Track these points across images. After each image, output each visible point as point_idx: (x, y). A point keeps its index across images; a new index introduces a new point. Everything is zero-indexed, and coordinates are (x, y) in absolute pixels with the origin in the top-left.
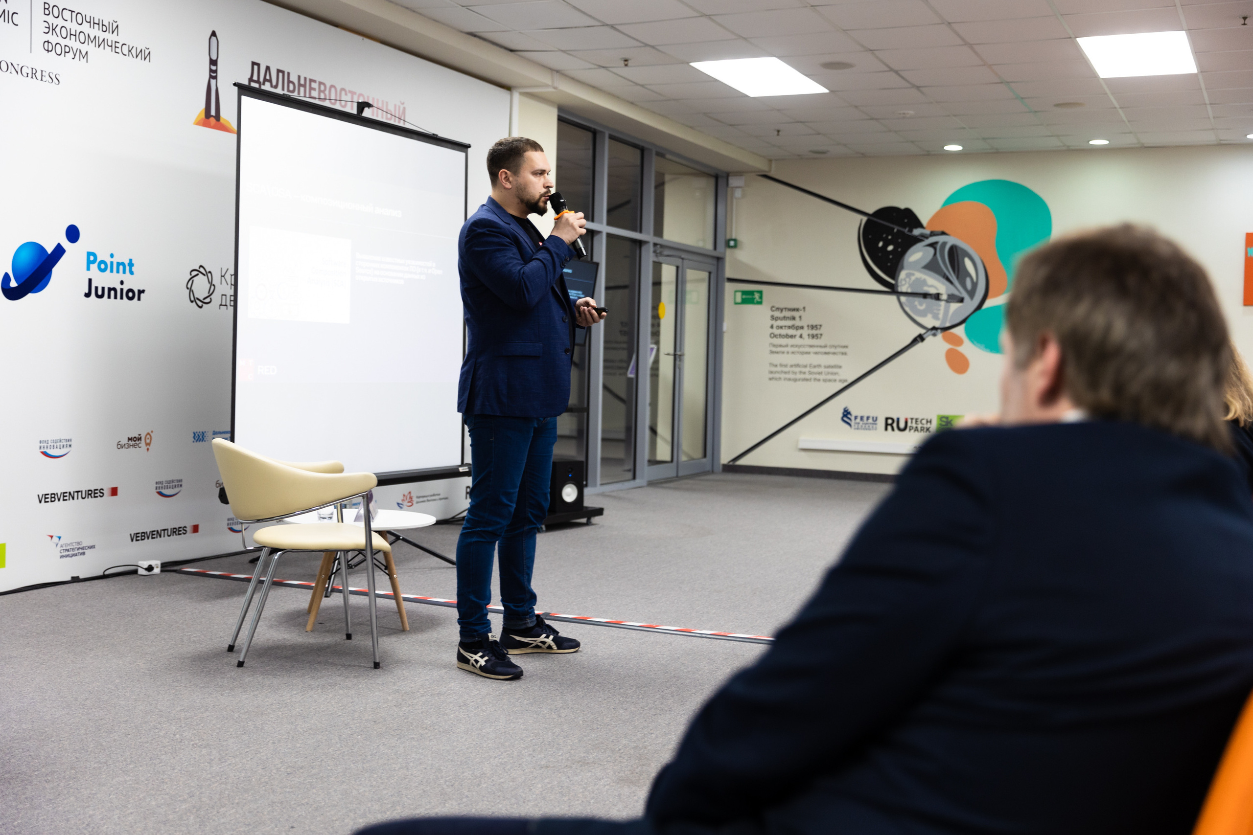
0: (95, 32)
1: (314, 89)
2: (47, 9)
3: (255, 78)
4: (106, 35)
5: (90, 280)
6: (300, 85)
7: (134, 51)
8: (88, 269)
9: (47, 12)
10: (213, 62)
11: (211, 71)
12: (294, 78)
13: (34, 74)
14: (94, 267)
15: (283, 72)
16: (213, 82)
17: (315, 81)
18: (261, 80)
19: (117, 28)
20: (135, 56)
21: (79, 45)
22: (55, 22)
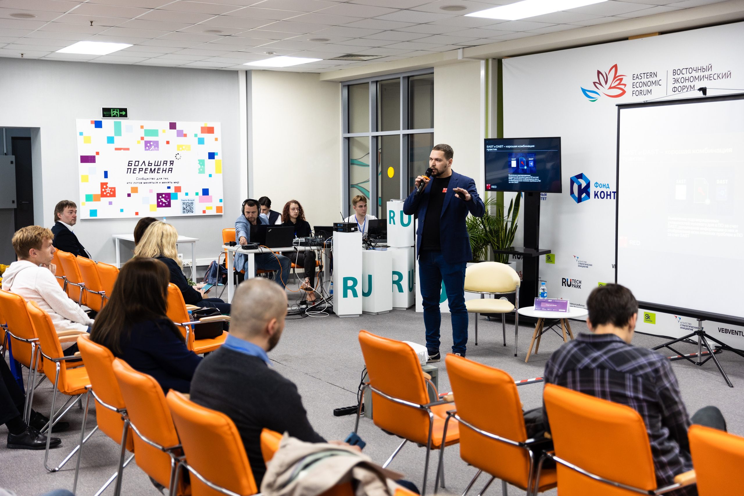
0: (700, 74)
2: (675, 72)
4: (705, 73)
7: (721, 76)
9: (675, 74)
19: (710, 68)
20: (721, 78)
21: (690, 83)
22: (679, 76)
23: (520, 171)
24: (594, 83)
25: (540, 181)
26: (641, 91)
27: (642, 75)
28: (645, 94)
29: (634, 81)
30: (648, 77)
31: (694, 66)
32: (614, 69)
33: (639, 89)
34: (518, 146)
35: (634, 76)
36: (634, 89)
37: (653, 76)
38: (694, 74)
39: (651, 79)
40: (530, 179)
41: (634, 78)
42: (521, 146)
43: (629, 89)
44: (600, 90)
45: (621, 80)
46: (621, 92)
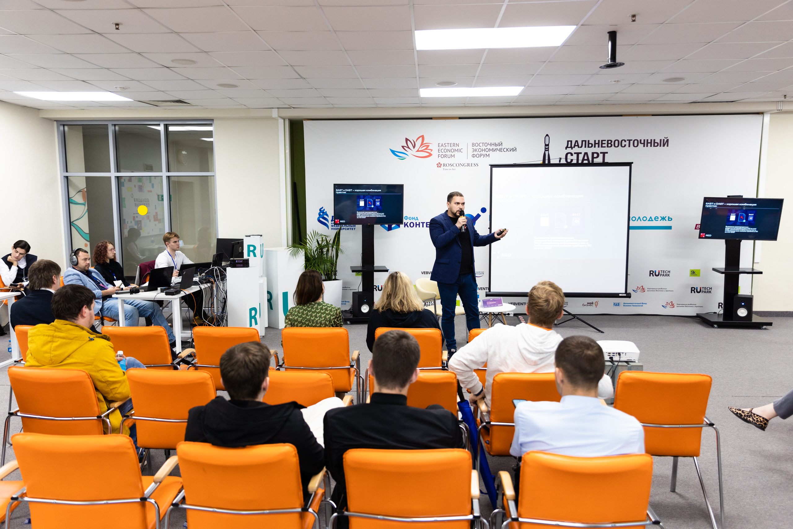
0: (493, 147)
2: (473, 145)
3: (569, 146)
4: (497, 147)
6: (595, 144)
10: (547, 145)
11: (545, 148)
12: (592, 142)
13: (468, 165)
15: (585, 141)
16: (547, 152)
17: (605, 141)
18: (573, 146)
19: (501, 144)
20: (509, 151)
21: (486, 153)
22: (476, 148)
23: (367, 209)
24: (403, 147)
25: (385, 216)
26: (446, 155)
27: (447, 145)
28: (449, 157)
29: (439, 148)
30: (451, 146)
31: (490, 142)
32: (421, 139)
33: (444, 154)
35: (439, 144)
36: (439, 153)
37: (455, 145)
38: (489, 147)
39: (454, 148)
41: (439, 146)
43: (435, 153)
44: (409, 152)
45: (428, 146)
46: (428, 154)
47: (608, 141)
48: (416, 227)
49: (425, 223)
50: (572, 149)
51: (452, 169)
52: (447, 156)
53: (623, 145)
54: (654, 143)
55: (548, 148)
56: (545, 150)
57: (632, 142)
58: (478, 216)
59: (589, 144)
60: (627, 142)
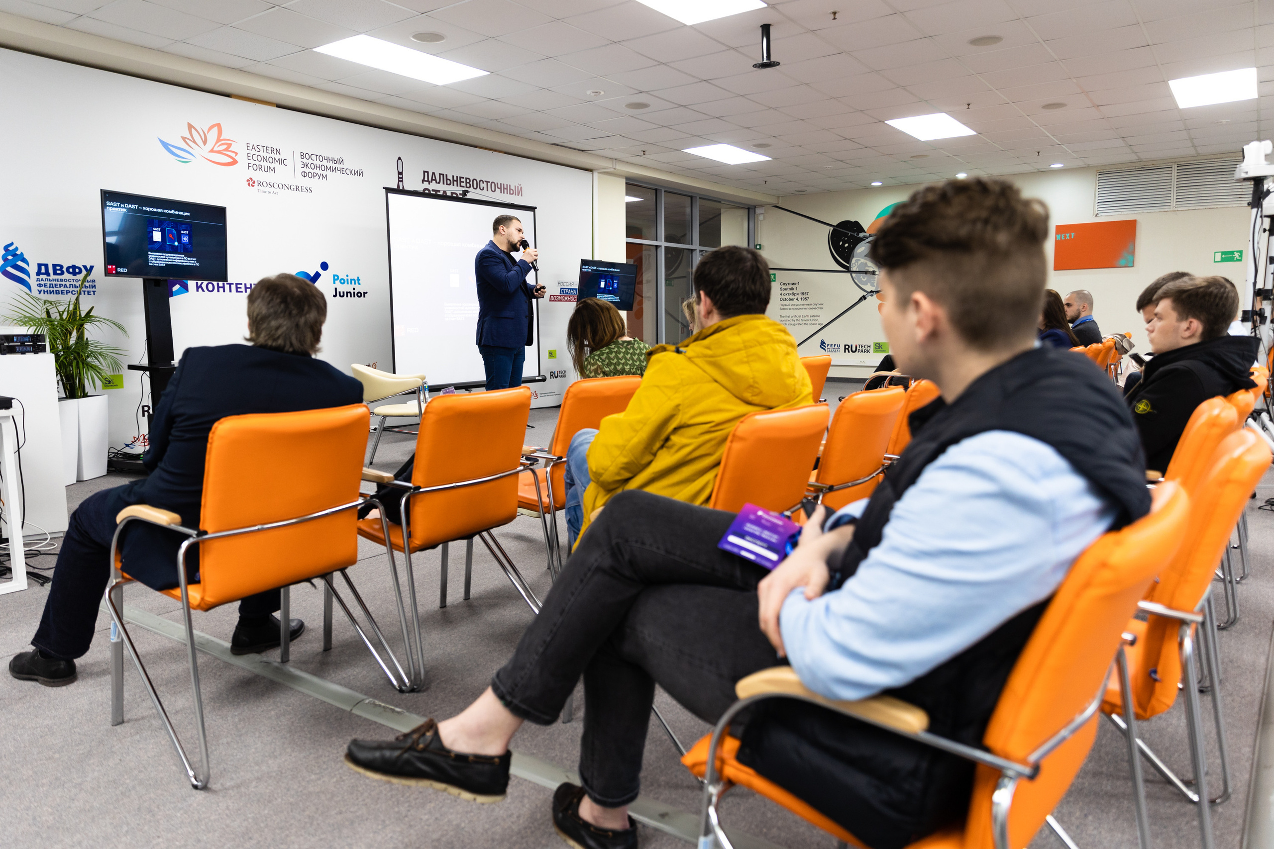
0: (330, 164)
1: (463, 182)
2: (302, 155)
3: (426, 179)
4: (337, 165)
5: (336, 289)
6: (454, 180)
7: (353, 172)
8: (334, 283)
9: (302, 157)
10: (400, 173)
11: (399, 178)
12: (450, 177)
13: (297, 189)
14: (337, 282)
15: (443, 175)
16: (401, 184)
17: (463, 178)
18: (430, 180)
19: (341, 161)
20: (353, 174)
21: (321, 172)
22: (307, 161)
23: (168, 248)
24: (184, 138)
25: (198, 264)
26: (260, 167)
27: (261, 148)
28: (266, 170)
29: (249, 152)
30: (268, 151)
31: (325, 155)
32: (216, 129)
33: (257, 163)
34: (164, 211)
35: (248, 145)
36: (249, 162)
37: (275, 151)
38: (325, 163)
39: (273, 156)
40: (183, 261)
41: (249, 148)
42: (169, 212)
43: (242, 158)
44: (196, 150)
45: (230, 145)
46: (231, 160)
47: (466, 179)
48: (218, 291)
49: (233, 284)
50: (429, 184)
51: (272, 192)
52: (263, 169)
53: (482, 188)
54: (510, 189)
55: (402, 178)
56: (399, 181)
57: (489, 184)
58: (317, 275)
59: (447, 179)
60: (485, 183)
